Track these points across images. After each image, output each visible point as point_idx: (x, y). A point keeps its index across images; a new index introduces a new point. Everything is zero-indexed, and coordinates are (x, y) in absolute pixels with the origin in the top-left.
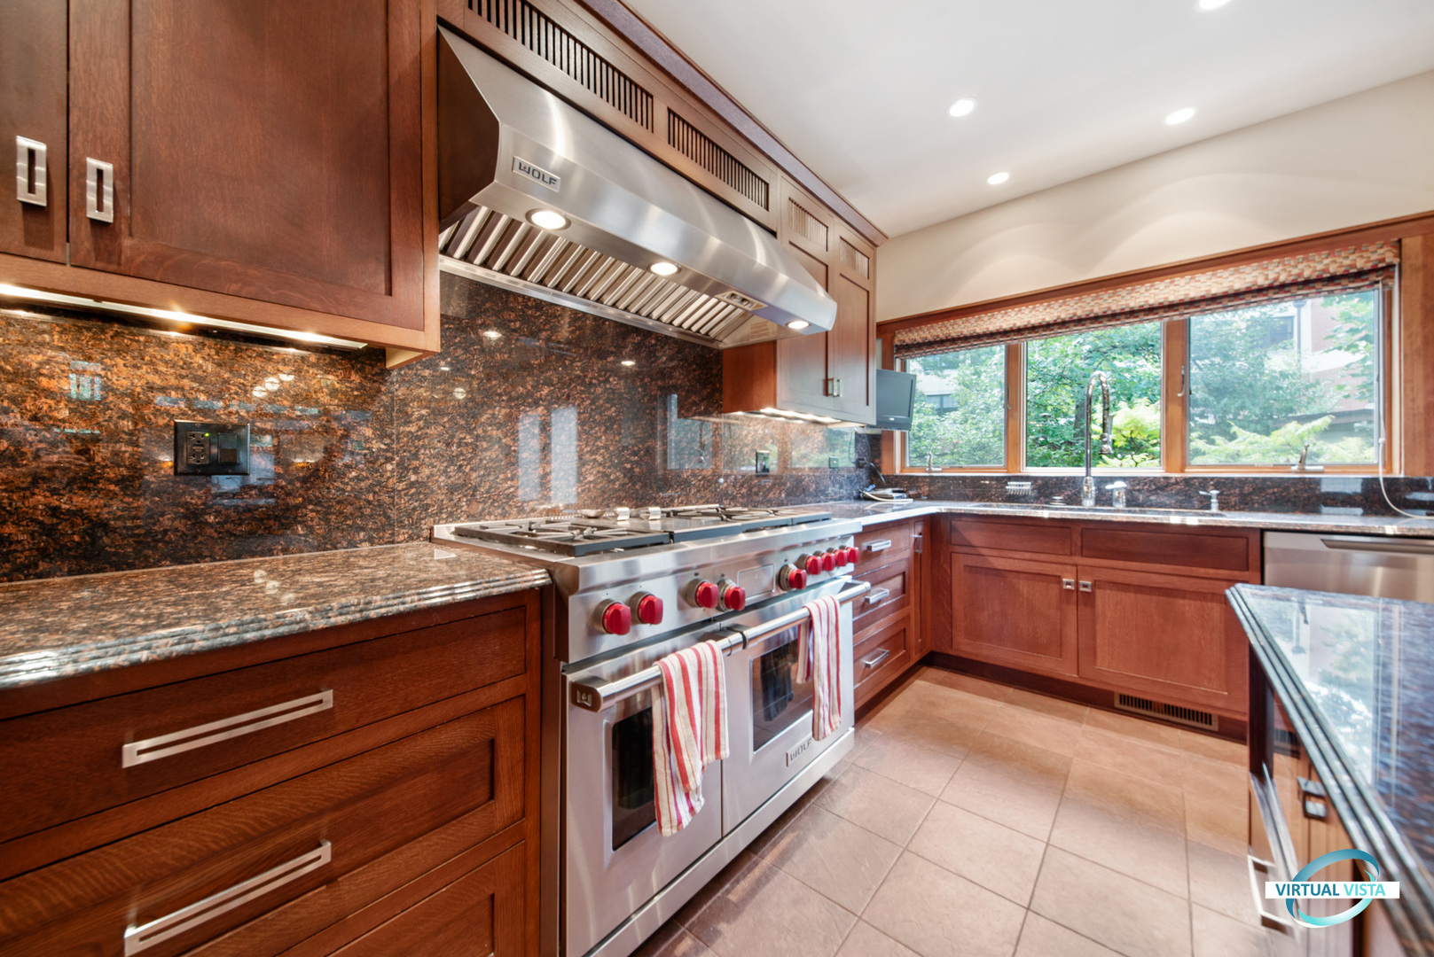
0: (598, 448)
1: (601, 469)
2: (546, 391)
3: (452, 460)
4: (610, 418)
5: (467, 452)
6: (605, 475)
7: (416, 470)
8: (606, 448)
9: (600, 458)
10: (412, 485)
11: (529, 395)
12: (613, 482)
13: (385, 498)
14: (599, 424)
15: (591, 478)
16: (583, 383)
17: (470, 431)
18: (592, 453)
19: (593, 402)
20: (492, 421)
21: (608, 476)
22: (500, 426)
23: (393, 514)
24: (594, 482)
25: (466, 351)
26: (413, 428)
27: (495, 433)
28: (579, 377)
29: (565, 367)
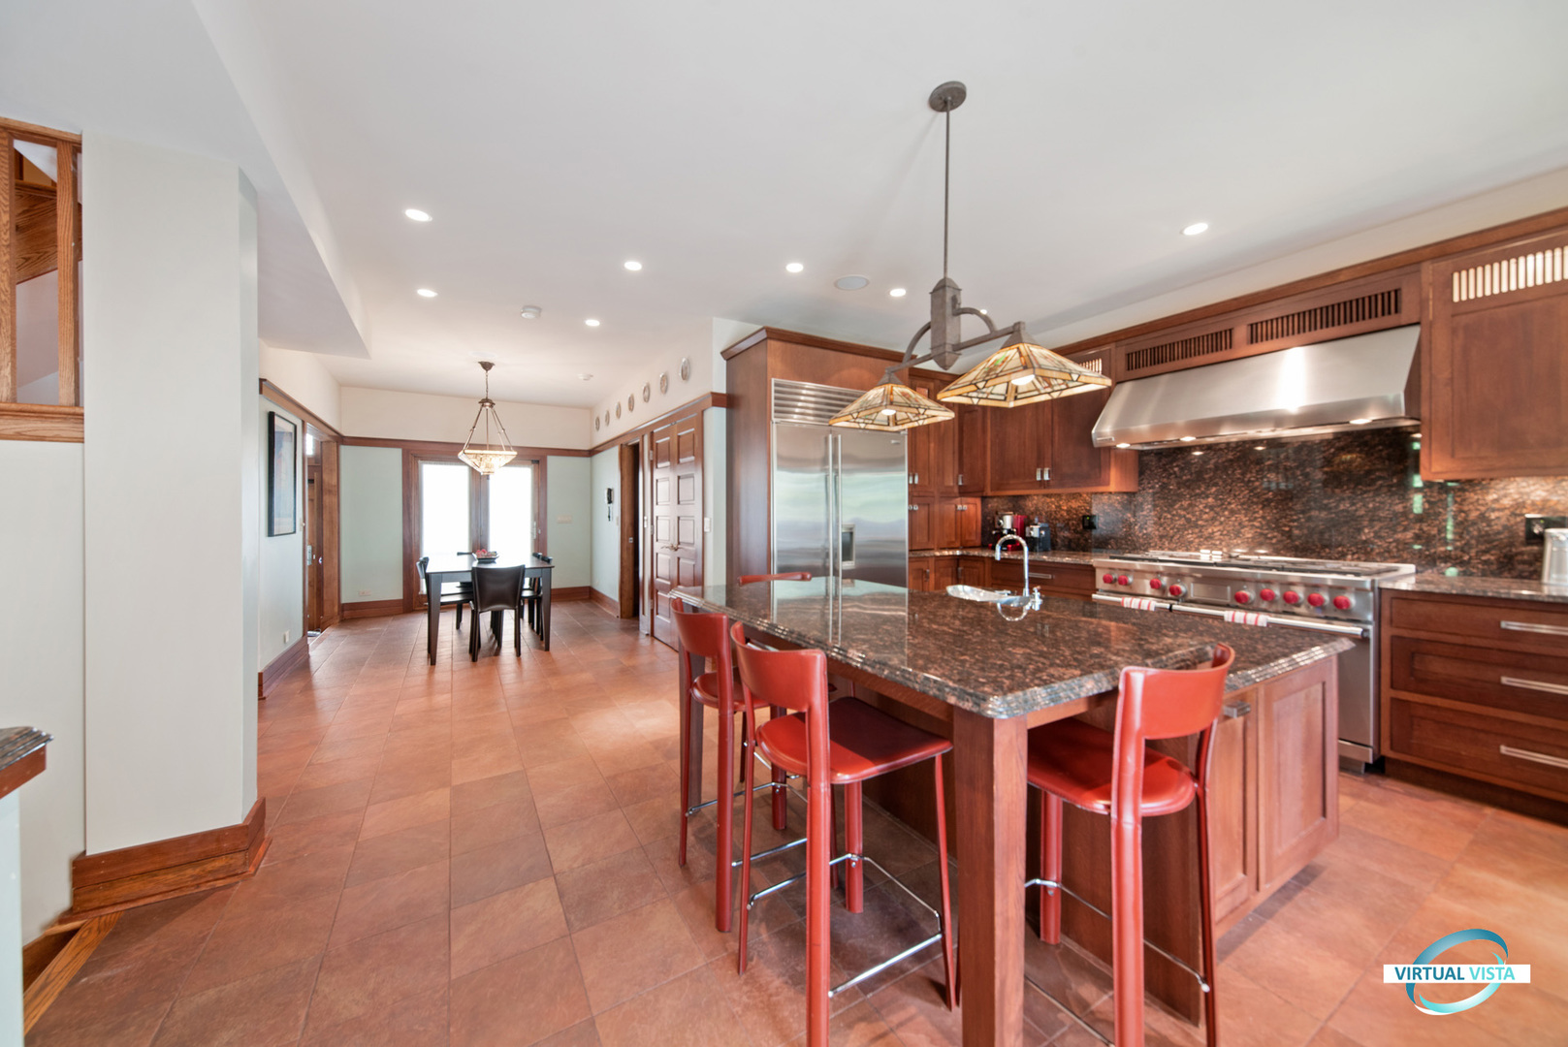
0: (1256, 518)
1: (1258, 530)
2: (1214, 489)
3: (1161, 525)
4: (1267, 500)
5: (1169, 522)
6: (1261, 534)
7: (1146, 529)
8: (1263, 517)
9: (1257, 524)
10: (1144, 534)
11: (1203, 493)
12: (1271, 539)
13: (1135, 539)
14: (1257, 503)
15: (1250, 535)
16: (1243, 481)
17: (1169, 512)
18: (1250, 521)
19: (1251, 491)
20: (1182, 508)
21: (1267, 534)
22: (1185, 509)
23: (1137, 545)
24: (1253, 538)
25: (1168, 478)
26: (1145, 513)
27: (1183, 513)
28: (1239, 479)
29: (1228, 475)
